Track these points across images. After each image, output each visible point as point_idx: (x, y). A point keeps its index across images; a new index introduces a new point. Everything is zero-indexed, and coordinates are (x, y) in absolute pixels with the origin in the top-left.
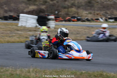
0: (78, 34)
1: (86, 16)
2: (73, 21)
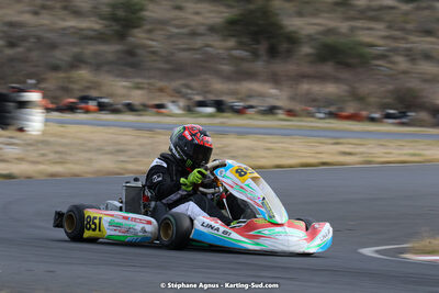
1: (124, 96)
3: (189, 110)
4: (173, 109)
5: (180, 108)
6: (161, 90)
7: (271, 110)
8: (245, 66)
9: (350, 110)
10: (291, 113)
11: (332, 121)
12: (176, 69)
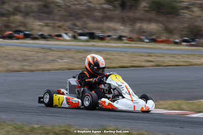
0: (25, 60)
1: (40, 30)
2: (18, 38)
3: (74, 37)
4: (66, 37)
6: (59, 27)
7: (120, 38)
9: (163, 38)
10: (131, 39)
11: (153, 44)
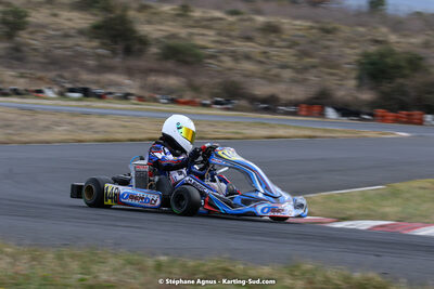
3: (61, 95)
4: (49, 93)
5: (55, 93)
6: (40, 79)
7: (126, 97)
8: (107, 61)
9: (187, 98)
10: (141, 99)
11: (172, 105)
12: (53, 62)
